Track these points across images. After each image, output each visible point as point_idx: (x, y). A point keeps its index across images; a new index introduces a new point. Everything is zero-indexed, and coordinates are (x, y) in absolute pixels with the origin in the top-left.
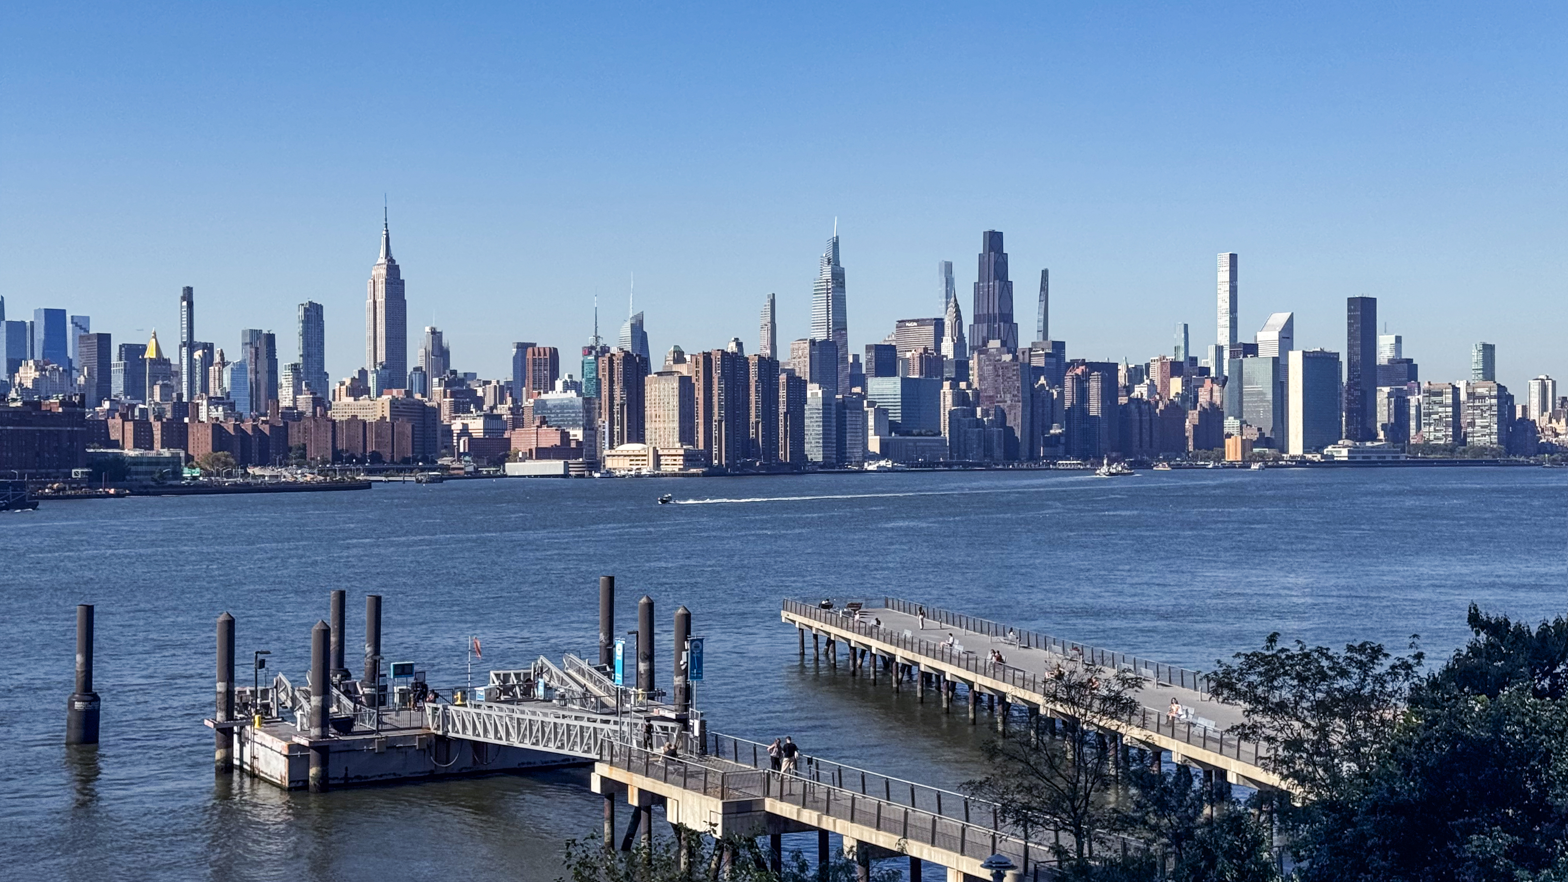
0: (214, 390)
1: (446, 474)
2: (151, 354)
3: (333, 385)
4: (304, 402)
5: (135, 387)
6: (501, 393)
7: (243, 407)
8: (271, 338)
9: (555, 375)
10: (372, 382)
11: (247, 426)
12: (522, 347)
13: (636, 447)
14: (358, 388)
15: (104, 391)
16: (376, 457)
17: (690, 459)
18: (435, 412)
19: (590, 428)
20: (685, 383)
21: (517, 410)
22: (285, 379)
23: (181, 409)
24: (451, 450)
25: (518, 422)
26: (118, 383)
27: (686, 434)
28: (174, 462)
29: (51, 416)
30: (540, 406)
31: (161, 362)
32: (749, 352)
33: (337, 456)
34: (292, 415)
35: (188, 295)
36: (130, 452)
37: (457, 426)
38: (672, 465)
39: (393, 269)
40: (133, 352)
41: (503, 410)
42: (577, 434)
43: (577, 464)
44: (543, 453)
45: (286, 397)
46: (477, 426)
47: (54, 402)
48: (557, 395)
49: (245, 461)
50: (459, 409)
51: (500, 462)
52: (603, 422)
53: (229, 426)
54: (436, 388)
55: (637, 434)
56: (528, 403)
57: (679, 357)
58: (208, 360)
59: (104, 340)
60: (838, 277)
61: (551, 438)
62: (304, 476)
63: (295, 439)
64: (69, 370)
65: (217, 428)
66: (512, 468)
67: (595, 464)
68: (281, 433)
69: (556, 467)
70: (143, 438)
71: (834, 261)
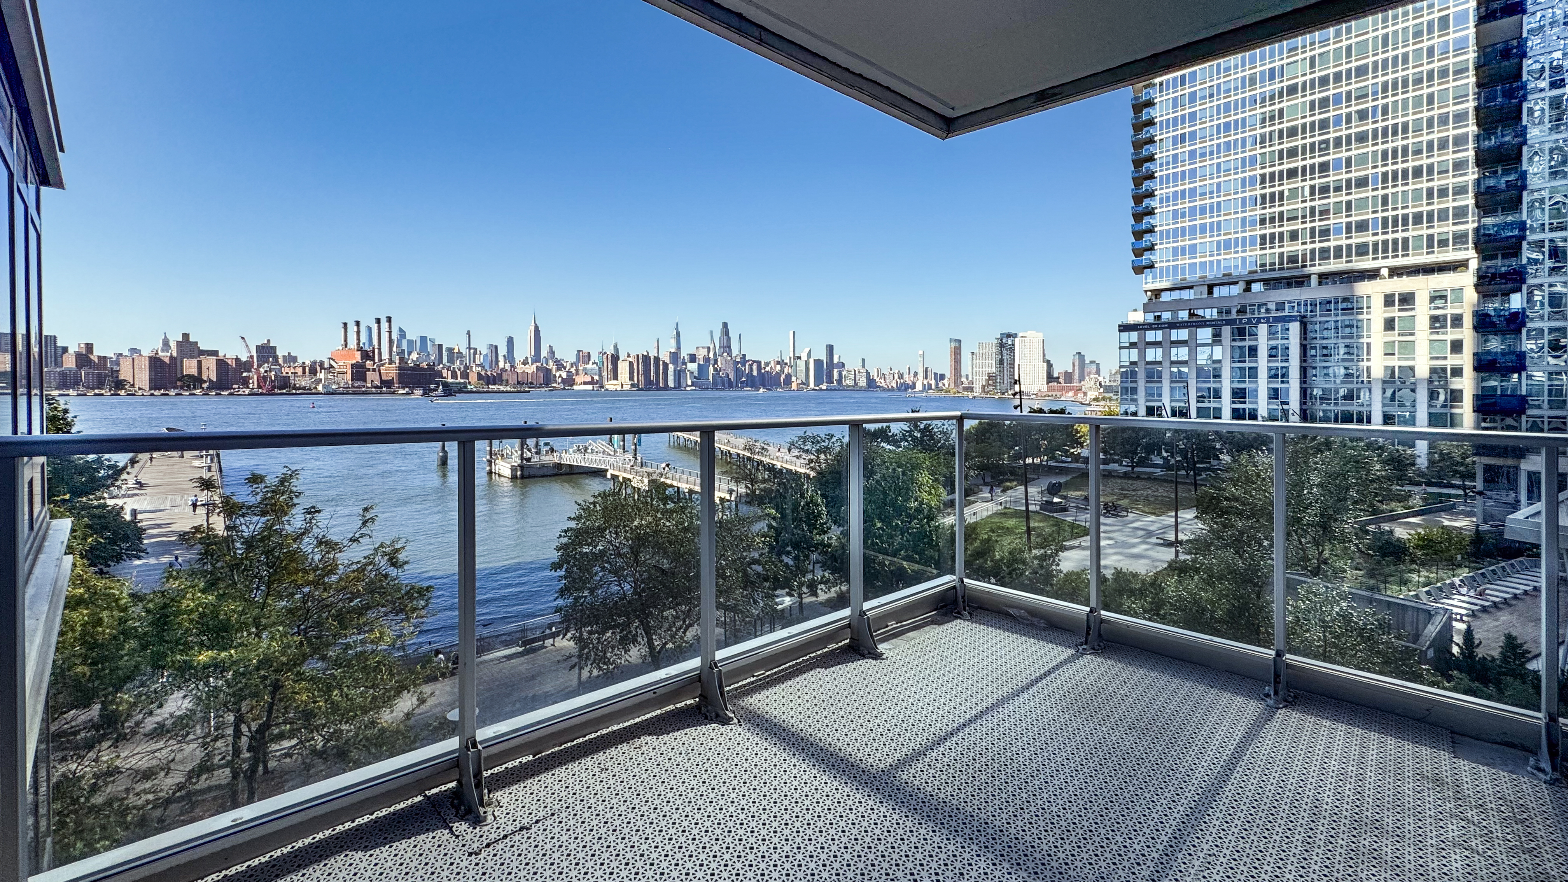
0: (477, 362)
1: (555, 389)
2: (456, 351)
3: (517, 361)
4: (508, 367)
5: (451, 360)
6: (572, 365)
7: (487, 367)
8: (496, 347)
9: (589, 359)
10: (530, 361)
11: (489, 373)
12: (579, 351)
13: (615, 382)
14: (525, 363)
15: (440, 361)
16: (531, 383)
17: (632, 385)
18: (551, 370)
19: (600, 375)
20: (631, 364)
21: (577, 370)
22: (501, 359)
23: (466, 367)
24: (556, 382)
25: (577, 374)
26: (445, 360)
27: (631, 378)
28: (465, 383)
29: (423, 369)
30: (584, 369)
31: (459, 353)
32: (651, 355)
33: (519, 383)
34: (503, 370)
35: (469, 333)
36: (450, 380)
37: (558, 375)
38: (627, 387)
39: (536, 327)
40: (450, 350)
41: (573, 370)
42: (596, 378)
43: (596, 387)
44: (585, 383)
45: (501, 365)
46: (564, 375)
47: (424, 365)
48: (590, 366)
49: (488, 384)
50: (558, 369)
51: (572, 385)
52: (605, 374)
53: (483, 373)
54: (551, 363)
55: (616, 377)
56: (581, 368)
57: (629, 356)
58: (475, 353)
59: (440, 346)
60: (678, 334)
61: (588, 379)
62: (508, 388)
63: (505, 377)
64: (428, 355)
65: (479, 374)
66: (575, 387)
67: (602, 387)
68: (500, 376)
69: (590, 387)
70: (454, 375)
71: (677, 329)
